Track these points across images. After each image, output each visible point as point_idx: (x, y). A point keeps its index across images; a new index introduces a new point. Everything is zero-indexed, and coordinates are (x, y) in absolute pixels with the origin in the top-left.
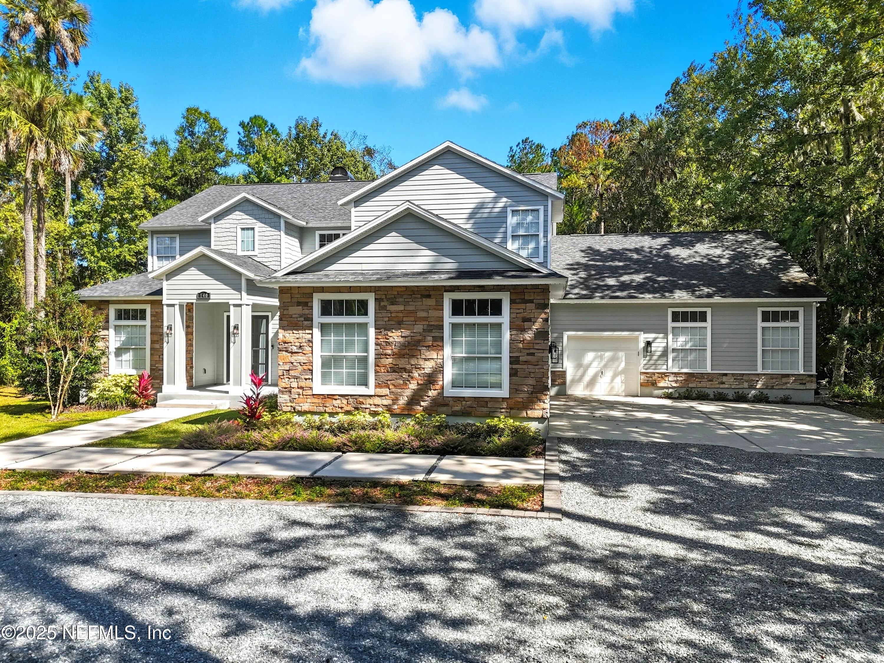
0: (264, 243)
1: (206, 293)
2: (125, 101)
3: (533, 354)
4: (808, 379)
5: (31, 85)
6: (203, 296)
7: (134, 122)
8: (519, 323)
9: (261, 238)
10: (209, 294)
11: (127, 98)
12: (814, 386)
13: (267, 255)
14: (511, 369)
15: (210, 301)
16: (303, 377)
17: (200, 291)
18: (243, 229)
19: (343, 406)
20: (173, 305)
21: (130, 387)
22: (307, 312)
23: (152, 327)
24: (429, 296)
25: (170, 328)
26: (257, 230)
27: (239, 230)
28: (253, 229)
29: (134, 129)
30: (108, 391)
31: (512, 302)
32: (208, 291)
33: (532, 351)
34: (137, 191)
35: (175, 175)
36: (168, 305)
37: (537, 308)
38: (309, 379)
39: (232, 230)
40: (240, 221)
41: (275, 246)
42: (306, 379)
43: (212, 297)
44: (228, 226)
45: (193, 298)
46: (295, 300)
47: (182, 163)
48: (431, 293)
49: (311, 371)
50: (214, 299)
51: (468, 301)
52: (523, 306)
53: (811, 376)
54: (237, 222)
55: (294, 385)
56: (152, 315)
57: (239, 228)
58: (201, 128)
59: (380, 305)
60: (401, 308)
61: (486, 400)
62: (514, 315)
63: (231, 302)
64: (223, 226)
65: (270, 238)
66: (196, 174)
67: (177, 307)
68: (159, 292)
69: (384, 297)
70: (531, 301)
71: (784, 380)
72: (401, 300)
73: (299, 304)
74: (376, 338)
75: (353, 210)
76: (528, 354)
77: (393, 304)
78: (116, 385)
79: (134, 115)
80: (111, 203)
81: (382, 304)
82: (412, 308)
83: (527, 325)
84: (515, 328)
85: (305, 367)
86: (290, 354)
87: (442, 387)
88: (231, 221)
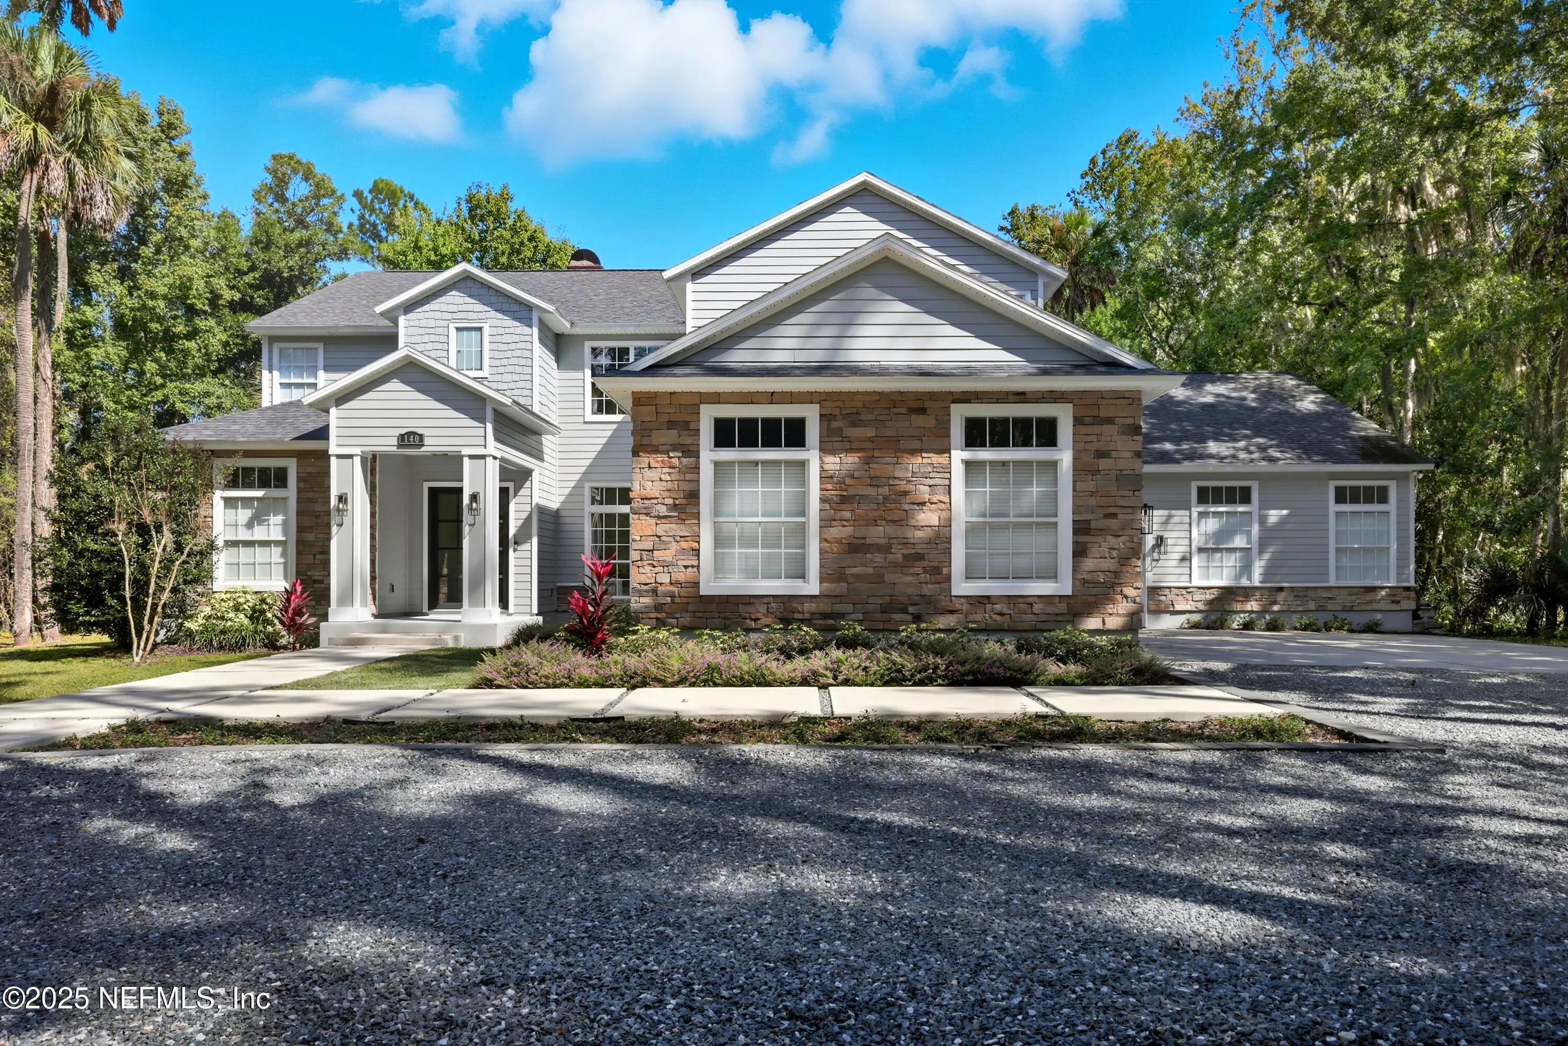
0: (501, 355)
1: (415, 433)
2: (168, 129)
3: (1114, 515)
4: (1404, 594)
5: (34, 50)
6: (410, 439)
7: (184, 168)
8: (1089, 458)
9: (495, 346)
10: (421, 437)
11: (171, 126)
12: (1412, 605)
13: (508, 377)
14: (1075, 543)
15: (423, 449)
16: (680, 563)
17: (403, 431)
18: (460, 330)
19: (759, 616)
20: (350, 457)
21: (263, 612)
22: (688, 440)
23: (299, 501)
24: (922, 411)
25: (342, 498)
26: (486, 331)
27: (453, 332)
28: (479, 329)
29: (186, 177)
30: (222, 618)
31: (1077, 422)
32: (419, 431)
33: (1112, 510)
34: (199, 285)
35: (253, 268)
36: (339, 457)
37: (1123, 433)
38: (693, 566)
39: (439, 331)
40: (455, 316)
41: (523, 362)
42: (686, 567)
43: (427, 441)
44: (431, 323)
45: (388, 444)
46: (664, 418)
47: (267, 247)
48: (927, 404)
49: (697, 552)
50: (432, 445)
51: (993, 421)
52: (1096, 429)
53: (1408, 589)
54: (449, 316)
55: (664, 578)
56: (299, 479)
57: (452, 327)
58: (298, 189)
59: (829, 425)
60: (870, 432)
61: (1030, 600)
63: (465, 451)
64: (423, 323)
65: (513, 346)
66: (291, 269)
67: (357, 460)
68: (322, 433)
69: (837, 412)
70: (1110, 421)
71: (1369, 597)
72: (869, 417)
73: (671, 425)
74: (822, 490)
76: (1107, 516)
77: (854, 425)
78: (237, 608)
79: (182, 155)
80: (151, 303)
81: (835, 424)
82: (888, 433)
83: (1104, 464)
84: (1081, 470)
85: (684, 545)
86: (653, 521)
87: (948, 579)
88: (438, 315)
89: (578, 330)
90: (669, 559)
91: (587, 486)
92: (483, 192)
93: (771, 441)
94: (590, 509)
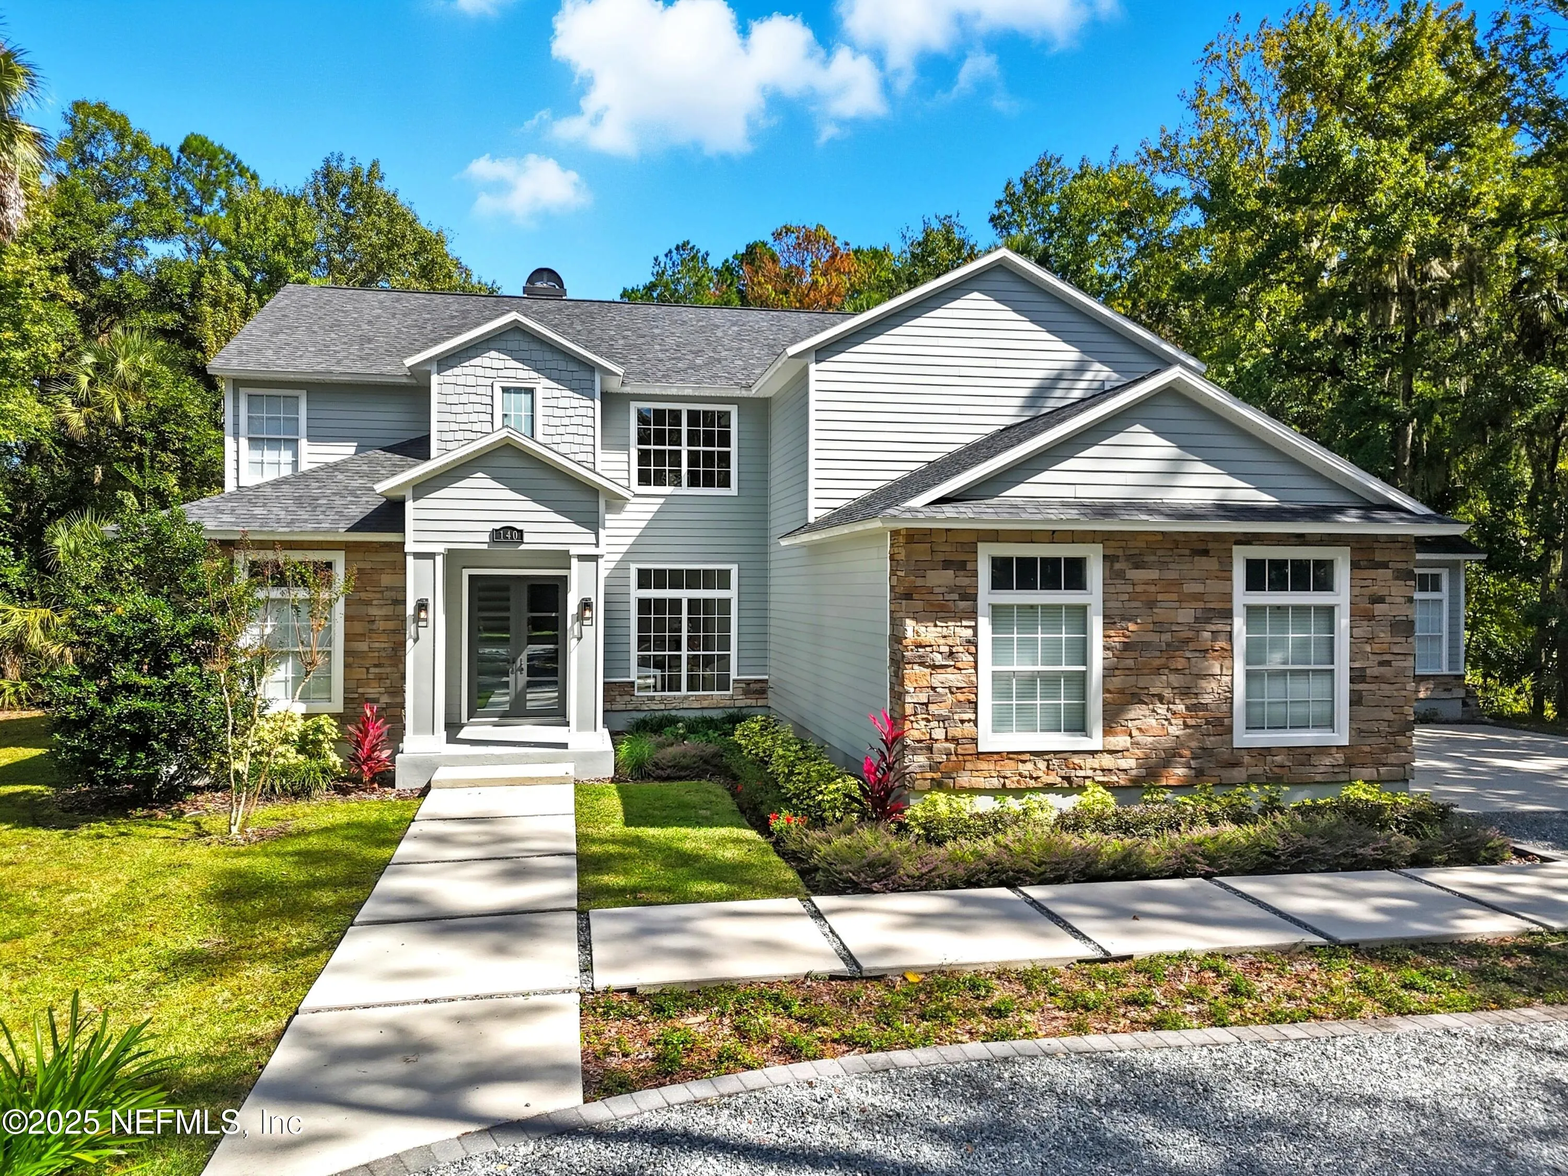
0: (556, 422)
1: (514, 529)
3: (1388, 663)
4: (1455, 682)
6: (506, 535)
8: (1365, 603)
9: (549, 411)
10: (521, 532)
12: (1462, 693)
14: (1352, 691)
15: (523, 547)
16: (956, 717)
17: (498, 526)
18: (505, 390)
19: (1040, 774)
20: (431, 556)
22: (965, 581)
23: (348, 603)
24: (1205, 553)
25: (421, 606)
26: (539, 394)
27: (498, 392)
28: (531, 391)
31: (1355, 565)
32: (518, 526)
33: (1387, 657)
36: (418, 556)
37: (1396, 578)
38: (969, 721)
39: (480, 390)
40: (501, 373)
41: (582, 430)
42: (962, 722)
43: (526, 538)
44: (471, 381)
45: (479, 539)
46: (941, 557)
48: (1210, 546)
49: (974, 705)
50: (533, 541)
51: (1274, 562)
52: (1372, 573)
54: (493, 373)
55: (940, 734)
57: (497, 387)
59: (1112, 566)
60: (1154, 574)
61: (1308, 751)
62: (1357, 591)
63: (574, 551)
64: (461, 380)
65: (571, 412)
67: (439, 560)
69: (1120, 552)
70: (1385, 565)
72: (1153, 558)
73: (947, 564)
74: (1105, 636)
75: (813, 367)
76: (1381, 664)
77: (1137, 567)
81: (1117, 566)
82: (1172, 575)
83: (1379, 609)
84: (1359, 615)
85: (961, 697)
86: (928, 671)
87: (1230, 730)
88: (479, 371)
89: (627, 390)
90: (944, 712)
91: (634, 568)
92: (346, 166)
93: (1051, 583)
94: (636, 593)
